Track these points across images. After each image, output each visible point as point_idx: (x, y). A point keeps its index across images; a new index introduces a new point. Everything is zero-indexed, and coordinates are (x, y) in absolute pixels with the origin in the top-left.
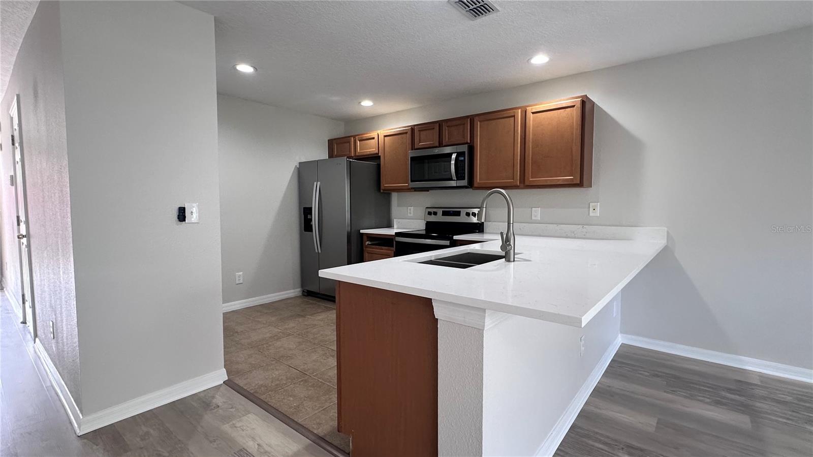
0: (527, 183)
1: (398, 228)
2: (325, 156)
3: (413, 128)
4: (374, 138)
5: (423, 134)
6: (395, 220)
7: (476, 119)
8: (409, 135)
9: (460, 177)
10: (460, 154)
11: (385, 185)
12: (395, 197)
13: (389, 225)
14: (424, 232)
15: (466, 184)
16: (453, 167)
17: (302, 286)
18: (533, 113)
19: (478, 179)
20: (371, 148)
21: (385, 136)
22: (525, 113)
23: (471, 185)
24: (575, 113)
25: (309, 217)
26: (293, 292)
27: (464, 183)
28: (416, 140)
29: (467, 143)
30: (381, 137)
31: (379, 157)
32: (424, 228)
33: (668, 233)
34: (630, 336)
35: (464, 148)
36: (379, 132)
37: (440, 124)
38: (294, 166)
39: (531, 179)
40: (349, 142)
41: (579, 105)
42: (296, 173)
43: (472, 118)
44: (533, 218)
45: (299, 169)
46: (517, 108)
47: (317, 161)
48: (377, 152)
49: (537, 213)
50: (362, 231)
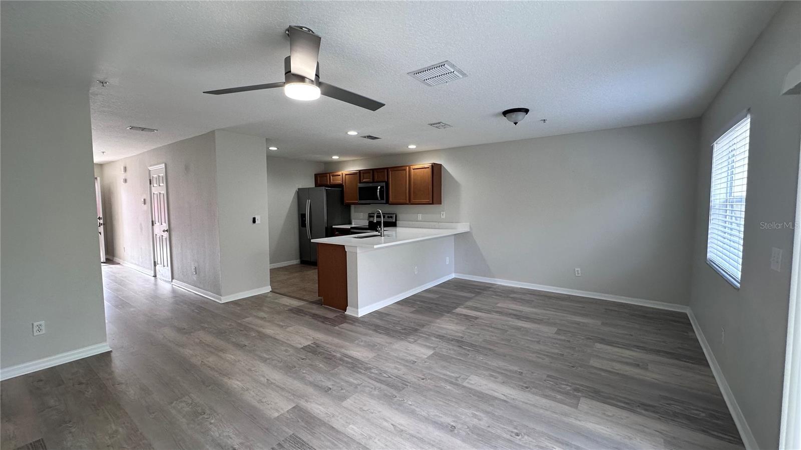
0: (412, 202)
1: (355, 225)
2: (313, 185)
3: (360, 171)
4: (340, 175)
5: (365, 175)
6: (353, 220)
7: (389, 170)
8: (358, 175)
9: (382, 198)
10: (382, 187)
11: (347, 201)
12: (353, 207)
13: (350, 223)
14: (368, 227)
15: (385, 202)
16: (378, 193)
17: (301, 258)
18: (413, 169)
19: (391, 200)
20: (338, 181)
21: (346, 175)
22: (410, 168)
23: (387, 202)
24: (429, 170)
25: (304, 219)
26: (296, 262)
27: (384, 201)
28: (362, 178)
29: (385, 182)
30: (344, 175)
31: (343, 186)
32: (368, 224)
33: (470, 226)
34: (457, 274)
35: (384, 184)
36: (343, 172)
37: (373, 170)
38: (295, 191)
39: (413, 201)
40: (327, 176)
41: (430, 167)
42: (296, 195)
43: (387, 169)
44: (418, 219)
45: (298, 192)
46: (407, 166)
47: (309, 188)
48: (341, 183)
49: (420, 217)
50: (334, 227)
